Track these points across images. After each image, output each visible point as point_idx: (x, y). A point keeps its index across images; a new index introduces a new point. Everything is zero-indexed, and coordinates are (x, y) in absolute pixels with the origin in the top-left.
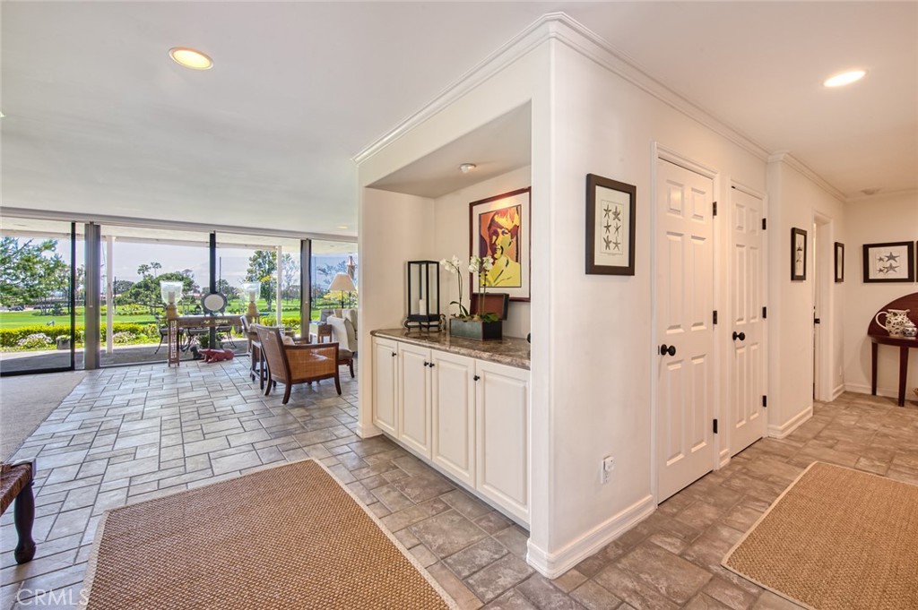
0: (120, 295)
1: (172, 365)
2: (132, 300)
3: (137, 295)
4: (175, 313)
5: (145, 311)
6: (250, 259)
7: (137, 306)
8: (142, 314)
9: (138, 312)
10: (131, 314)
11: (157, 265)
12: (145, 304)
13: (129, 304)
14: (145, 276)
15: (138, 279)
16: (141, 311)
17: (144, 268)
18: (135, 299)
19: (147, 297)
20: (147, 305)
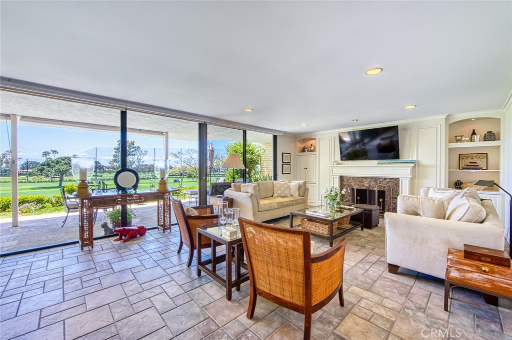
0: (31, 170)
1: (86, 249)
2: (39, 173)
3: (42, 170)
4: (87, 191)
5: (47, 180)
6: (115, 149)
7: (42, 177)
8: (45, 182)
9: (42, 180)
10: (38, 182)
11: (55, 152)
12: (47, 176)
13: (37, 176)
14: (47, 159)
15: (43, 160)
16: (45, 180)
17: (46, 154)
18: (41, 172)
19: (49, 171)
20: (48, 176)
